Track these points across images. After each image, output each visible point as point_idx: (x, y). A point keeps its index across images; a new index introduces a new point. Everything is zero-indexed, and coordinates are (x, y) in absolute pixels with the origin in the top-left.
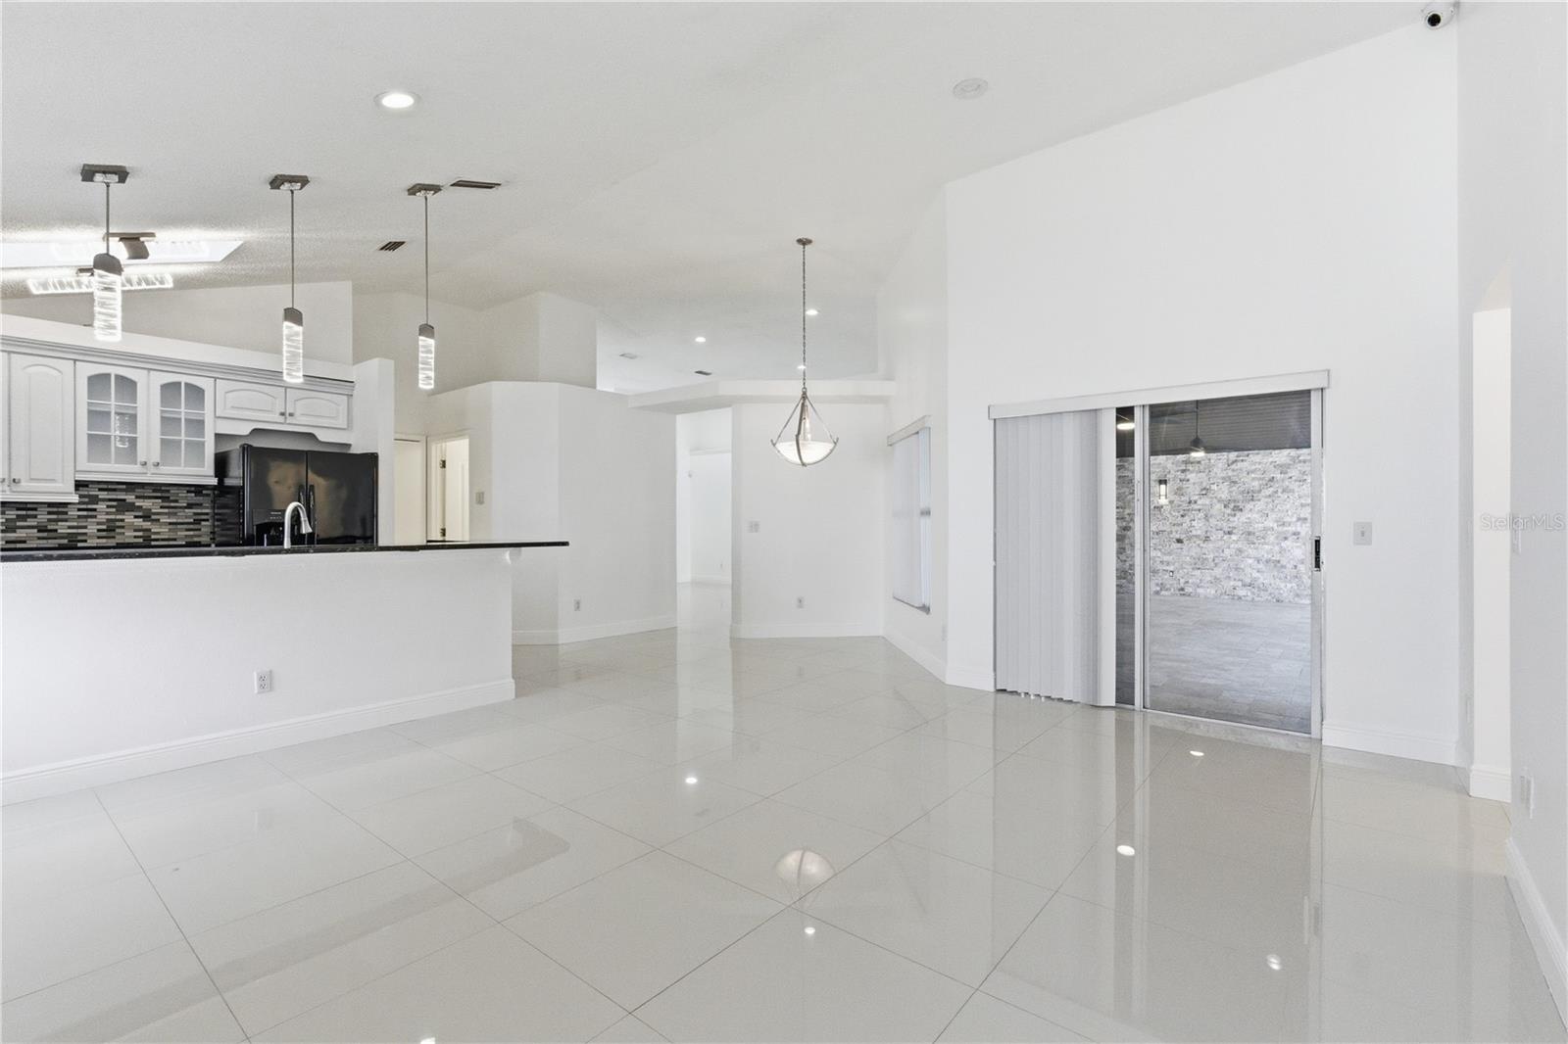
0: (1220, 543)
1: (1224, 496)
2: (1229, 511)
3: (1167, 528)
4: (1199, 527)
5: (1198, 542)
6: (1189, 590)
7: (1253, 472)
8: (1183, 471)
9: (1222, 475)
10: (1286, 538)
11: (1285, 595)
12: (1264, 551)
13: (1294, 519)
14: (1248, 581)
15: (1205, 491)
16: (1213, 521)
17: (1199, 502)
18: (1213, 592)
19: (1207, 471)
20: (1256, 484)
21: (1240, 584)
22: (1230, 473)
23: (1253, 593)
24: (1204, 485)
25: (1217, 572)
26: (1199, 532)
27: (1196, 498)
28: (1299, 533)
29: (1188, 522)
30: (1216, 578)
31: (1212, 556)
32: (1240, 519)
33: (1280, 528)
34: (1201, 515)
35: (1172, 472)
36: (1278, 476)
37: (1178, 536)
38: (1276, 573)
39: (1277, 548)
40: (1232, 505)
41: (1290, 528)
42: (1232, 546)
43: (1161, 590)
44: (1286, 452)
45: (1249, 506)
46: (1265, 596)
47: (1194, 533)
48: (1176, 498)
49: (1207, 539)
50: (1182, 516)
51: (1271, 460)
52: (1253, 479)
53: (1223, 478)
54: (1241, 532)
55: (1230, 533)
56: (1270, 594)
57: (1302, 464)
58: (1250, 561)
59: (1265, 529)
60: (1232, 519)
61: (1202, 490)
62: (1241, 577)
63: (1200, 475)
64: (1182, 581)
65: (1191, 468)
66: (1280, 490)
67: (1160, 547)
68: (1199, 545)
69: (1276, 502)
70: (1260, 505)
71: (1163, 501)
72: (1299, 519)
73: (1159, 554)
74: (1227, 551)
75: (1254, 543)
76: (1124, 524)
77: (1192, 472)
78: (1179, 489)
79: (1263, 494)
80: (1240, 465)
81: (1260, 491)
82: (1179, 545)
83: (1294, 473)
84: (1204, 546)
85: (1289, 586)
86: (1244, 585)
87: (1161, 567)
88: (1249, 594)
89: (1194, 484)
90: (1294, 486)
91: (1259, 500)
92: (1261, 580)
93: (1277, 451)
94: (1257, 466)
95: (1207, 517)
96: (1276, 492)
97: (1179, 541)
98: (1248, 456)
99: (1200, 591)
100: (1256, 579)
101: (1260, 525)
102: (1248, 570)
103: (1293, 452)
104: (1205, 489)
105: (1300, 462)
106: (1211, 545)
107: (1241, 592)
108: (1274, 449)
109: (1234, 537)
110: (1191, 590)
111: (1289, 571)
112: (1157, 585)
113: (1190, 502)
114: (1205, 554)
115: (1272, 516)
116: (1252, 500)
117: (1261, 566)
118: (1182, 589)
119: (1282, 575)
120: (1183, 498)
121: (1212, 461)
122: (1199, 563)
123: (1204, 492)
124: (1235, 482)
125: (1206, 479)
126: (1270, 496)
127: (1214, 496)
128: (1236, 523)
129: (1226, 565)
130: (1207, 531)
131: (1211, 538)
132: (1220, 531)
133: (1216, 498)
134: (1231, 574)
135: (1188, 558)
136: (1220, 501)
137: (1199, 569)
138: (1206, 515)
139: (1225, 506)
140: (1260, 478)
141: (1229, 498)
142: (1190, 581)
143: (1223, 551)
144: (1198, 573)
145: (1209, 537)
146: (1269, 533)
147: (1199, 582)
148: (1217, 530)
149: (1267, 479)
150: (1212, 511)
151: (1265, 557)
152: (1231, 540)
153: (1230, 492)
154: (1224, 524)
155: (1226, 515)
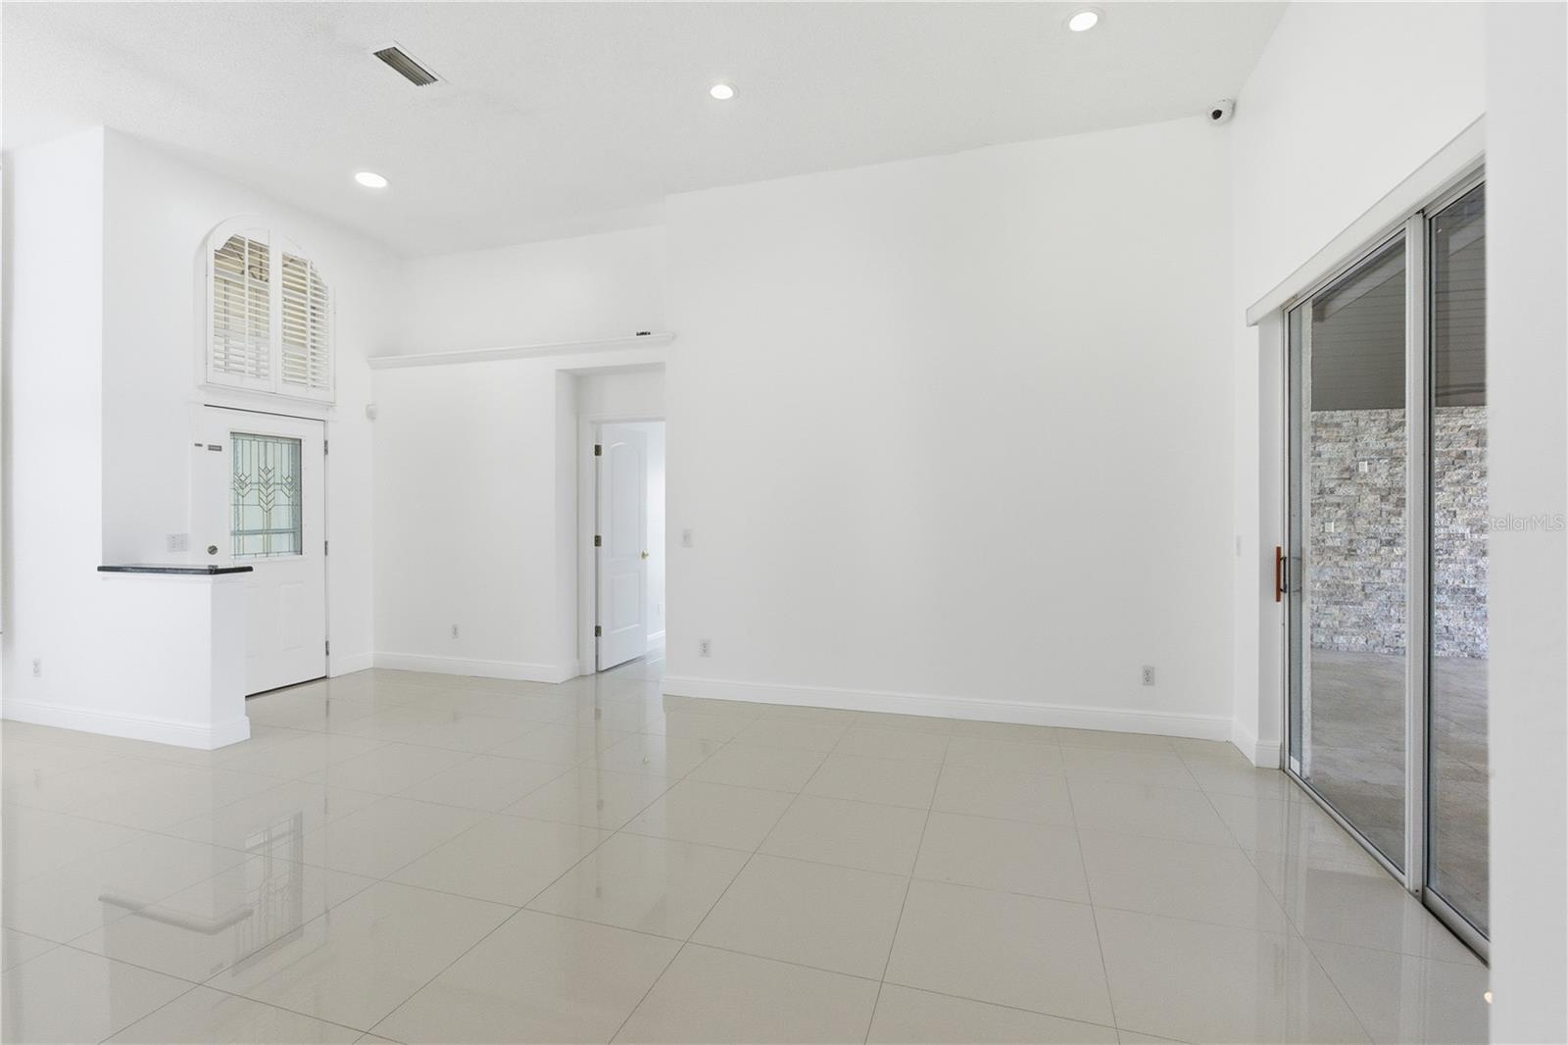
0: (1374, 560)
2: (1389, 507)
15: (1349, 474)
16: (1361, 523)
18: (1362, 642)
19: (1353, 439)
22: (1392, 444)
24: (1348, 462)
25: (1369, 608)
26: (1337, 542)
30: (1366, 618)
31: (1359, 581)
33: (1476, 536)
34: (1341, 512)
40: (1394, 498)
42: (1394, 565)
47: (1329, 543)
49: (1351, 553)
51: (1461, 422)
53: (1377, 452)
55: (1390, 543)
56: (1459, 644)
59: (1450, 537)
60: (1393, 520)
61: (1342, 472)
63: (1341, 445)
68: (1337, 563)
74: (1386, 574)
77: (1327, 441)
79: (1447, 479)
84: (1346, 564)
89: (1330, 460)
95: (1351, 518)
96: (1470, 477)
99: (1341, 640)
104: (1347, 470)
106: (1358, 564)
108: (1466, 405)
109: (1398, 551)
114: (1348, 578)
115: (1463, 516)
121: (1362, 424)
123: (1346, 475)
125: (1349, 452)
126: (1458, 482)
127: (1362, 481)
128: (1401, 527)
129: (1383, 597)
130: (1351, 541)
131: (1359, 551)
132: (1374, 541)
133: (1367, 484)
134: (1392, 611)
135: (1318, 585)
136: (1374, 489)
137: (1337, 603)
138: (1350, 514)
139: (1383, 498)
140: (1442, 452)
141: (1389, 485)
142: (1322, 623)
143: (1379, 574)
144: (1335, 610)
145: (1355, 551)
146: (1457, 543)
147: (1338, 626)
148: (1368, 538)
149: (1454, 454)
150: (1360, 507)
151: (1450, 583)
152: (1393, 556)
153: (1391, 475)
154: (1381, 529)
155: (1384, 513)
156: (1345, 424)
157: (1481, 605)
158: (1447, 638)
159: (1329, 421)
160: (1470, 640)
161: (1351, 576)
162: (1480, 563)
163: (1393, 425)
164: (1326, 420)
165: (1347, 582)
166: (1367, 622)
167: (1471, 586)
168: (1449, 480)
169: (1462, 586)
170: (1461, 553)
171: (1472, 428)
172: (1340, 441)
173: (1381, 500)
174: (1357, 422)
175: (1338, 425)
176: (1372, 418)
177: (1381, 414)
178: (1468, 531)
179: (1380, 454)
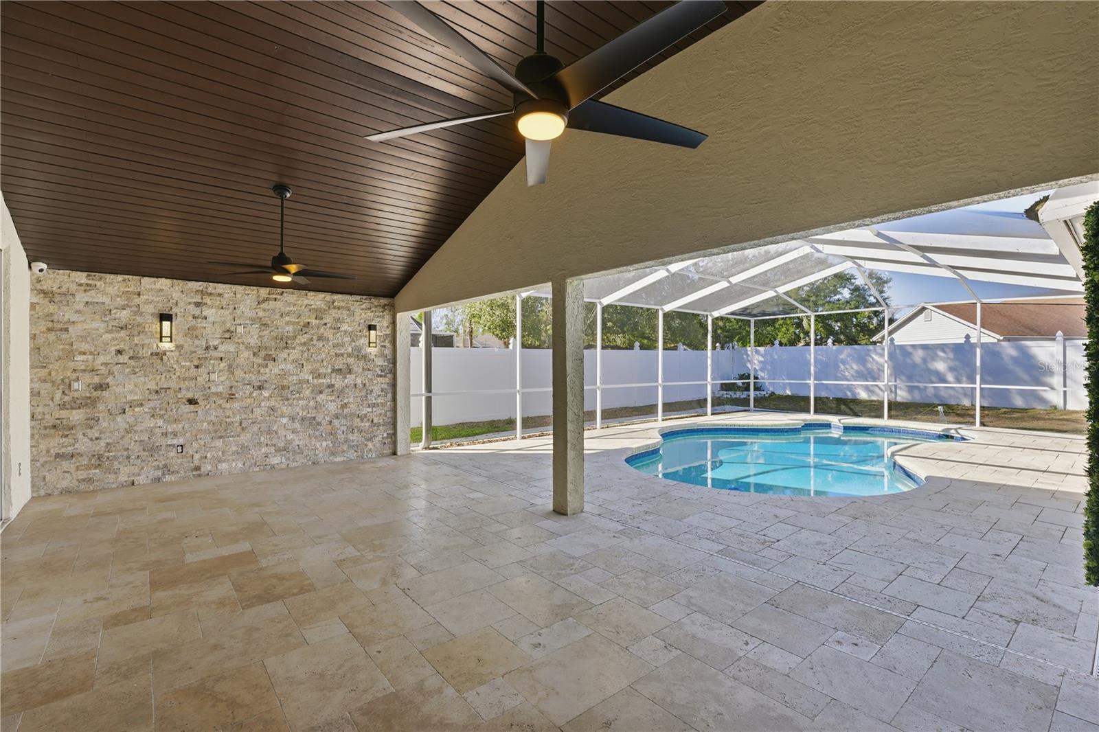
0: (249, 401)
1: (253, 341)
2: (259, 361)
3: (173, 384)
4: (220, 381)
5: (219, 402)
6: (207, 467)
7: (288, 314)
8: (198, 305)
9: (250, 315)
10: (321, 392)
11: (321, 455)
12: (299, 407)
13: (329, 371)
14: (282, 444)
15: (229, 334)
16: (239, 374)
17: (221, 348)
18: (240, 465)
19: (232, 307)
20: (290, 328)
21: (273, 449)
22: (261, 314)
23: (288, 459)
24: (228, 325)
25: (245, 438)
26: (220, 389)
27: (216, 343)
28: (333, 385)
29: (205, 376)
30: (243, 446)
31: (238, 418)
32: (275, 369)
33: (315, 381)
34: (223, 365)
35: (181, 304)
36: (314, 322)
37: (190, 395)
38: (311, 433)
39: (312, 403)
40: (263, 353)
41: (325, 381)
42: (263, 404)
43: (164, 474)
44: (321, 295)
45: (284, 355)
46: (300, 460)
47: (214, 389)
48: (188, 344)
49: (231, 397)
50: (197, 367)
51: (306, 302)
52: (288, 323)
54: (274, 386)
55: (260, 388)
56: (306, 456)
57: (336, 311)
58: (284, 421)
59: (300, 382)
60: (262, 370)
61: (224, 332)
62: (275, 441)
63: (223, 311)
64: (197, 457)
65: (209, 302)
66: (315, 337)
67: (162, 412)
68: (220, 405)
69: (312, 351)
70: (295, 354)
71: (166, 345)
72: (334, 370)
73: (160, 422)
74: (257, 411)
75: (288, 399)
76: (96, 380)
77: (212, 307)
78: (191, 329)
79: (297, 341)
80: (272, 303)
81: (295, 338)
82: (192, 406)
83: (328, 319)
84: (228, 406)
85: (324, 444)
86: (278, 450)
87: (163, 441)
88: (284, 460)
89: (213, 323)
90: (328, 333)
91: (294, 348)
92: (297, 442)
93: (312, 293)
94: (292, 308)
95: (231, 368)
96: (311, 340)
97: (192, 402)
98: (282, 294)
100: (291, 442)
101: (295, 377)
102: (282, 432)
103: (329, 297)
104: (228, 331)
105: (335, 308)
106: (236, 405)
107: (275, 460)
108: (309, 290)
109: (266, 394)
110: (209, 467)
111: (324, 428)
112: (158, 468)
113: (207, 348)
114: (229, 417)
115: (308, 367)
116: (286, 348)
117: (297, 425)
118: (198, 468)
119: (317, 433)
120: (197, 342)
121: (238, 296)
122: (221, 430)
123: (227, 335)
124: (266, 325)
125: (230, 317)
126: (305, 344)
127: (240, 341)
128: (268, 376)
129: (255, 428)
130: (231, 387)
131: (237, 395)
132: (248, 387)
133: (243, 343)
134: (262, 438)
135: (205, 424)
136: (248, 347)
137: (220, 437)
138: (230, 366)
139: (254, 354)
140: (295, 322)
141: (260, 345)
142: (209, 455)
143: (252, 412)
144: (219, 443)
145: (233, 395)
146: (304, 386)
147: (221, 455)
148: (244, 384)
149: (302, 324)
150: (238, 360)
151: (300, 414)
152: (262, 397)
153: (260, 337)
154: (254, 377)
155: (255, 366)
156: (226, 296)
157: (319, 427)
158: (299, 453)
159: (213, 291)
160: (313, 452)
161: (231, 415)
162: (318, 399)
163: (261, 299)
164: (210, 290)
165: (227, 420)
166: (244, 448)
167: (313, 415)
168: (299, 342)
169: (308, 415)
170: (307, 393)
171: (313, 307)
172: (222, 308)
173: (254, 355)
174: (235, 294)
175: (220, 295)
176: (246, 292)
177: (253, 290)
178: (311, 378)
179: (253, 320)
